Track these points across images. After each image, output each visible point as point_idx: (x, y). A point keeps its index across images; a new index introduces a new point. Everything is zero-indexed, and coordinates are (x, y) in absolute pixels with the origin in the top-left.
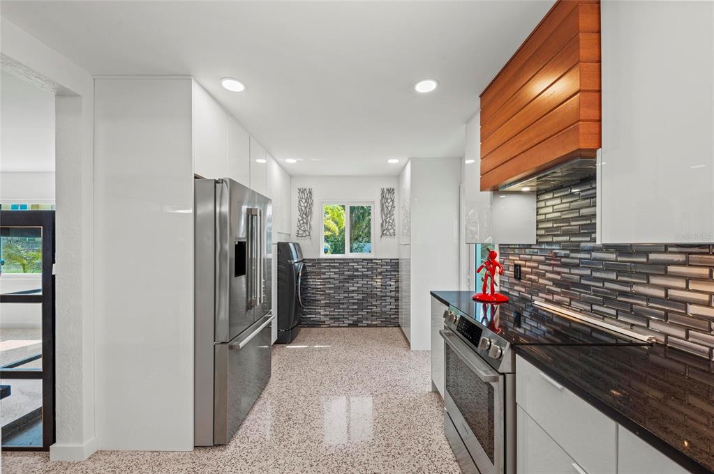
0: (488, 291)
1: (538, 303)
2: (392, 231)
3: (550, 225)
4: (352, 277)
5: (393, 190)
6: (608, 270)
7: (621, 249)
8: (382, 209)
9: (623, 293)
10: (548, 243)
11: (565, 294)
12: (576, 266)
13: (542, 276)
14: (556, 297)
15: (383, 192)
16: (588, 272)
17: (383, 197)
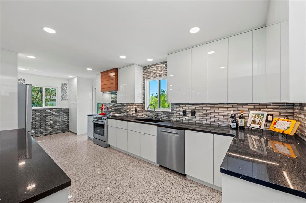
0: (102, 113)
1: (111, 114)
2: (66, 98)
3: (113, 99)
4: (48, 116)
5: (67, 84)
6: (120, 107)
7: (120, 104)
8: (62, 90)
9: (121, 110)
10: (113, 103)
11: (115, 112)
12: (116, 106)
13: (112, 109)
14: (114, 112)
15: (62, 84)
16: (118, 107)
17: (62, 86)
